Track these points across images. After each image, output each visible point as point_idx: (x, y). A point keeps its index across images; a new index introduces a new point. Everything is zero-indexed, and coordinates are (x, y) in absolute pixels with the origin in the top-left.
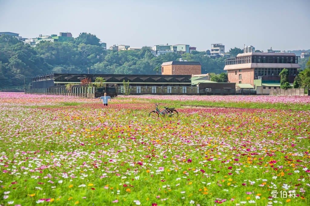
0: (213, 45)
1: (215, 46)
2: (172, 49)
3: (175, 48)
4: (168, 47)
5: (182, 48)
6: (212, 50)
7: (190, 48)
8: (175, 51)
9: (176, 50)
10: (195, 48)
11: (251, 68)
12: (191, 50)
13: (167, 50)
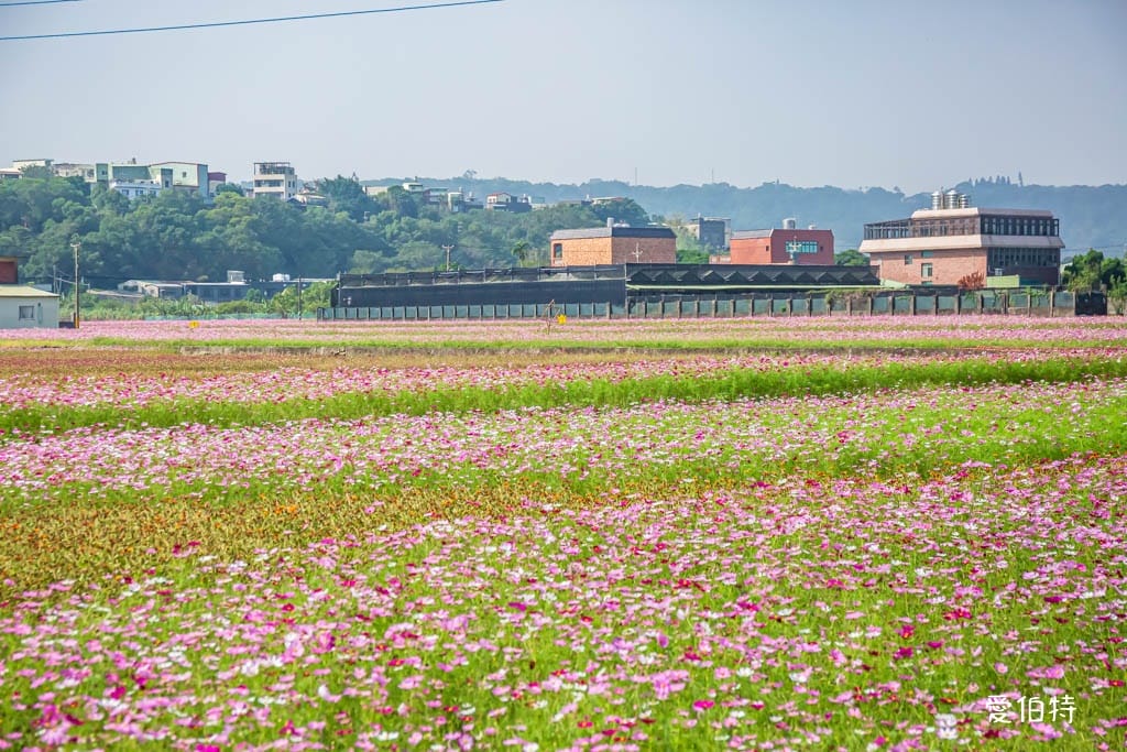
0: (258, 167)
1: (265, 168)
2: (158, 179)
3: (167, 173)
4: (144, 172)
5: (185, 174)
6: (259, 183)
7: (211, 176)
8: (167, 183)
9: (168, 179)
10: (221, 176)
11: (982, 249)
12: (212, 182)
13: (138, 181)
